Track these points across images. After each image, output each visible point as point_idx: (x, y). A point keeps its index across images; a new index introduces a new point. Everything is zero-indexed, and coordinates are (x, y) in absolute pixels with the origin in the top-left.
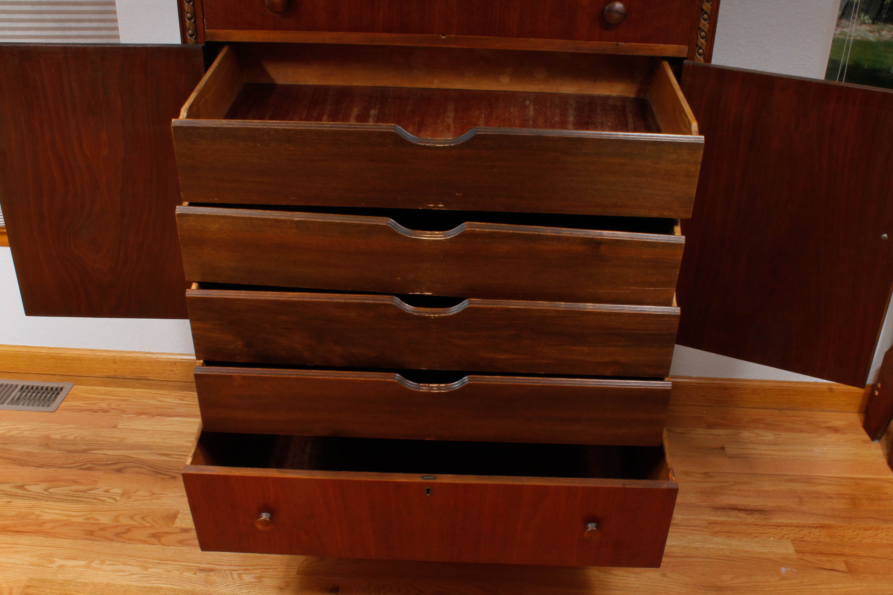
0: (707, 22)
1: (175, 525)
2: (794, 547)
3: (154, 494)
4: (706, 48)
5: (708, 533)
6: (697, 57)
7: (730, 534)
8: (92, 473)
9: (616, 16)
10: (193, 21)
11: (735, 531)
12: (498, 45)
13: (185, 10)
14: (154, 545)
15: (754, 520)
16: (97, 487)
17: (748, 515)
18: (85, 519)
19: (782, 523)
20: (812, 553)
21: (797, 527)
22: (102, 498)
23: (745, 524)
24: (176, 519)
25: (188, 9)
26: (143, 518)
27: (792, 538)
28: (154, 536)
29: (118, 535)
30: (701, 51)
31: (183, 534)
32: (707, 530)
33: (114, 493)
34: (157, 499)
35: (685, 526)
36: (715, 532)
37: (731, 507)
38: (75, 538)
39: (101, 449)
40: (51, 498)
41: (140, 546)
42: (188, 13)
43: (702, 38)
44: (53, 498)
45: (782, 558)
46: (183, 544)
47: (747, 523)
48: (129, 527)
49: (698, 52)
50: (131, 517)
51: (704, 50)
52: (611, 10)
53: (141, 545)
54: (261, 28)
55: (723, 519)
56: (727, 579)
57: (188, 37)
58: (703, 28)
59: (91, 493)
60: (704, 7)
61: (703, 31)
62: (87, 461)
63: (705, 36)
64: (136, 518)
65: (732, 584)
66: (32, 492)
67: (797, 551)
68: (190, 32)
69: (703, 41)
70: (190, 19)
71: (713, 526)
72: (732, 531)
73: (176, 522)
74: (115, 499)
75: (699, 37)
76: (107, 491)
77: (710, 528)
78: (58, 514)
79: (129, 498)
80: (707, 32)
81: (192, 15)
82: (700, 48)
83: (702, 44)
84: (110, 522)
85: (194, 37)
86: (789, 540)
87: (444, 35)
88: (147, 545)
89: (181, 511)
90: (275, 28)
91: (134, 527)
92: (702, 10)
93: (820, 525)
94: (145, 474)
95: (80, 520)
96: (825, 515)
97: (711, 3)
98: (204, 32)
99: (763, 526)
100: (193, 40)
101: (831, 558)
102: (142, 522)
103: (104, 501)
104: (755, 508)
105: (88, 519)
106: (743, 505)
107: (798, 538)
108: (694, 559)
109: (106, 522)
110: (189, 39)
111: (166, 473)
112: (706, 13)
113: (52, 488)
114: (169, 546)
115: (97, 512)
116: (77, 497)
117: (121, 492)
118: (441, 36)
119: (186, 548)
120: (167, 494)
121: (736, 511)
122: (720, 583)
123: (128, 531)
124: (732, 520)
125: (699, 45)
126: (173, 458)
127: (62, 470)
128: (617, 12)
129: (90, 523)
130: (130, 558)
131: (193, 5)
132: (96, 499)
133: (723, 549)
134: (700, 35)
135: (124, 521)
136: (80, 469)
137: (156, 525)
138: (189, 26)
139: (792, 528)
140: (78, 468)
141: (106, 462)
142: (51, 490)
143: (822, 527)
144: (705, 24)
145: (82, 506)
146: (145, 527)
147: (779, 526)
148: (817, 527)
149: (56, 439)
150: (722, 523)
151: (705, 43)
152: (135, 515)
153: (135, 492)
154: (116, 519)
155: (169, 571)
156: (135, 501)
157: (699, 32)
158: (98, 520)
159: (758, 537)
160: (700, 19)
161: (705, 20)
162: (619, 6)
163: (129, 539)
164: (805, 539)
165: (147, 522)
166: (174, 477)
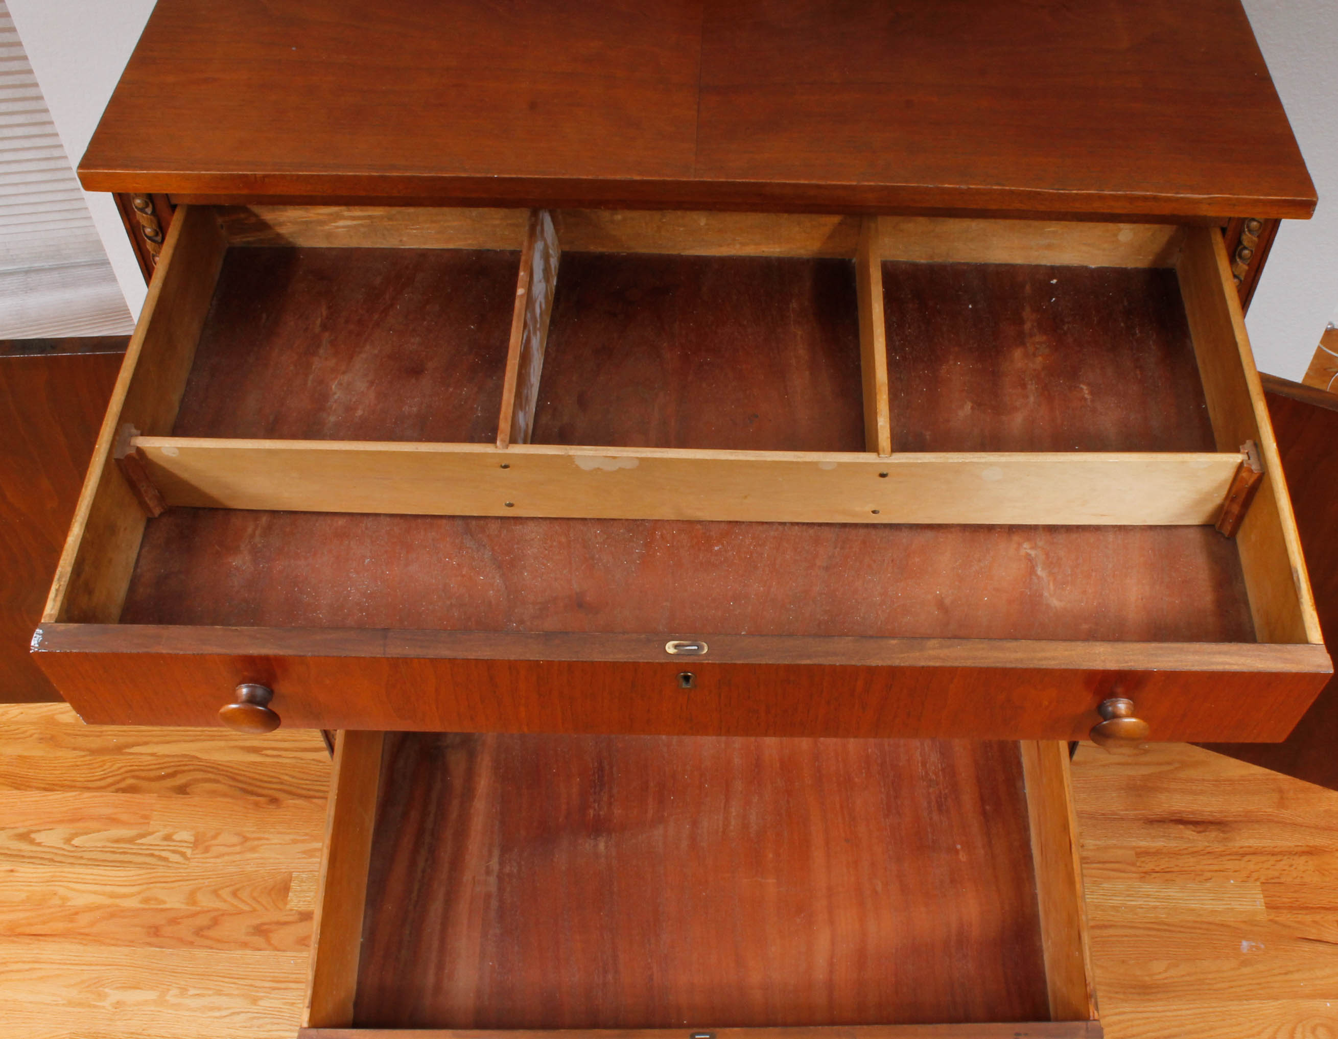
1: (288, 907)
2: (1265, 897)
3: (246, 839)
5: (1134, 875)
7: (1168, 876)
8: (137, 798)
11: (1176, 869)
14: (260, 950)
15: (1207, 844)
16: (150, 830)
17: (1199, 832)
18: (141, 902)
19: (1250, 847)
20: (1291, 908)
21: (1273, 855)
22: (164, 854)
23: (1194, 854)
24: (288, 892)
26: (235, 894)
27: (1262, 880)
28: (258, 930)
29: (199, 932)
31: (303, 924)
32: (1133, 869)
33: (180, 841)
34: (253, 849)
35: (1099, 862)
36: (1145, 873)
37: (1174, 818)
38: (131, 943)
39: (146, 743)
40: (77, 858)
41: (238, 953)
44: (81, 858)
45: (1245, 922)
47: (1195, 849)
48: (216, 914)
50: (216, 893)
53: (240, 952)
55: (1159, 844)
56: (1159, 970)
59: (142, 844)
62: (127, 772)
64: (225, 893)
65: (1166, 978)
66: (45, 846)
67: (1269, 906)
71: (1143, 859)
72: (1172, 869)
73: (289, 898)
74: (183, 854)
76: (168, 838)
77: (1138, 864)
78: (95, 893)
79: (207, 850)
84: (183, 907)
86: (1258, 883)
88: (249, 952)
89: (294, 875)
91: (223, 915)
93: (1306, 849)
94: (225, 795)
95: (133, 903)
96: (1316, 827)
99: (1221, 855)
101: (1318, 917)
102: (235, 902)
103: (165, 859)
104: (1211, 818)
105: (146, 900)
106: (1192, 813)
107: (1272, 878)
108: (1111, 931)
109: (177, 905)
111: (260, 791)
113: (76, 835)
114: (284, 951)
115: (158, 885)
116: (121, 853)
117: (192, 839)
120: (267, 839)
121: (1181, 827)
122: (1147, 978)
123: (215, 922)
124: (1173, 844)
126: (267, 756)
127: (87, 794)
129: (152, 909)
130: (227, 980)
132: (152, 855)
133: (1155, 908)
135: (206, 901)
136: (117, 791)
137: (258, 907)
139: (1264, 858)
140: (113, 788)
141: (157, 773)
142: (76, 842)
143: (1311, 852)
145: (131, 873)
146: (241, 913)
147: (1244, 855)
148: (1303, 853)
149: (67, 725)
150: (1157, 853)
152: (222, 888)
153: (215, 837)
154: (191, 898)
155: (293, 1004)
156: (217, 857)
158: (164, 902)
159: (1210, 879)
163: (219, 941)
164: (1282, 880)
165: (243, 901)
166: (274, 801)
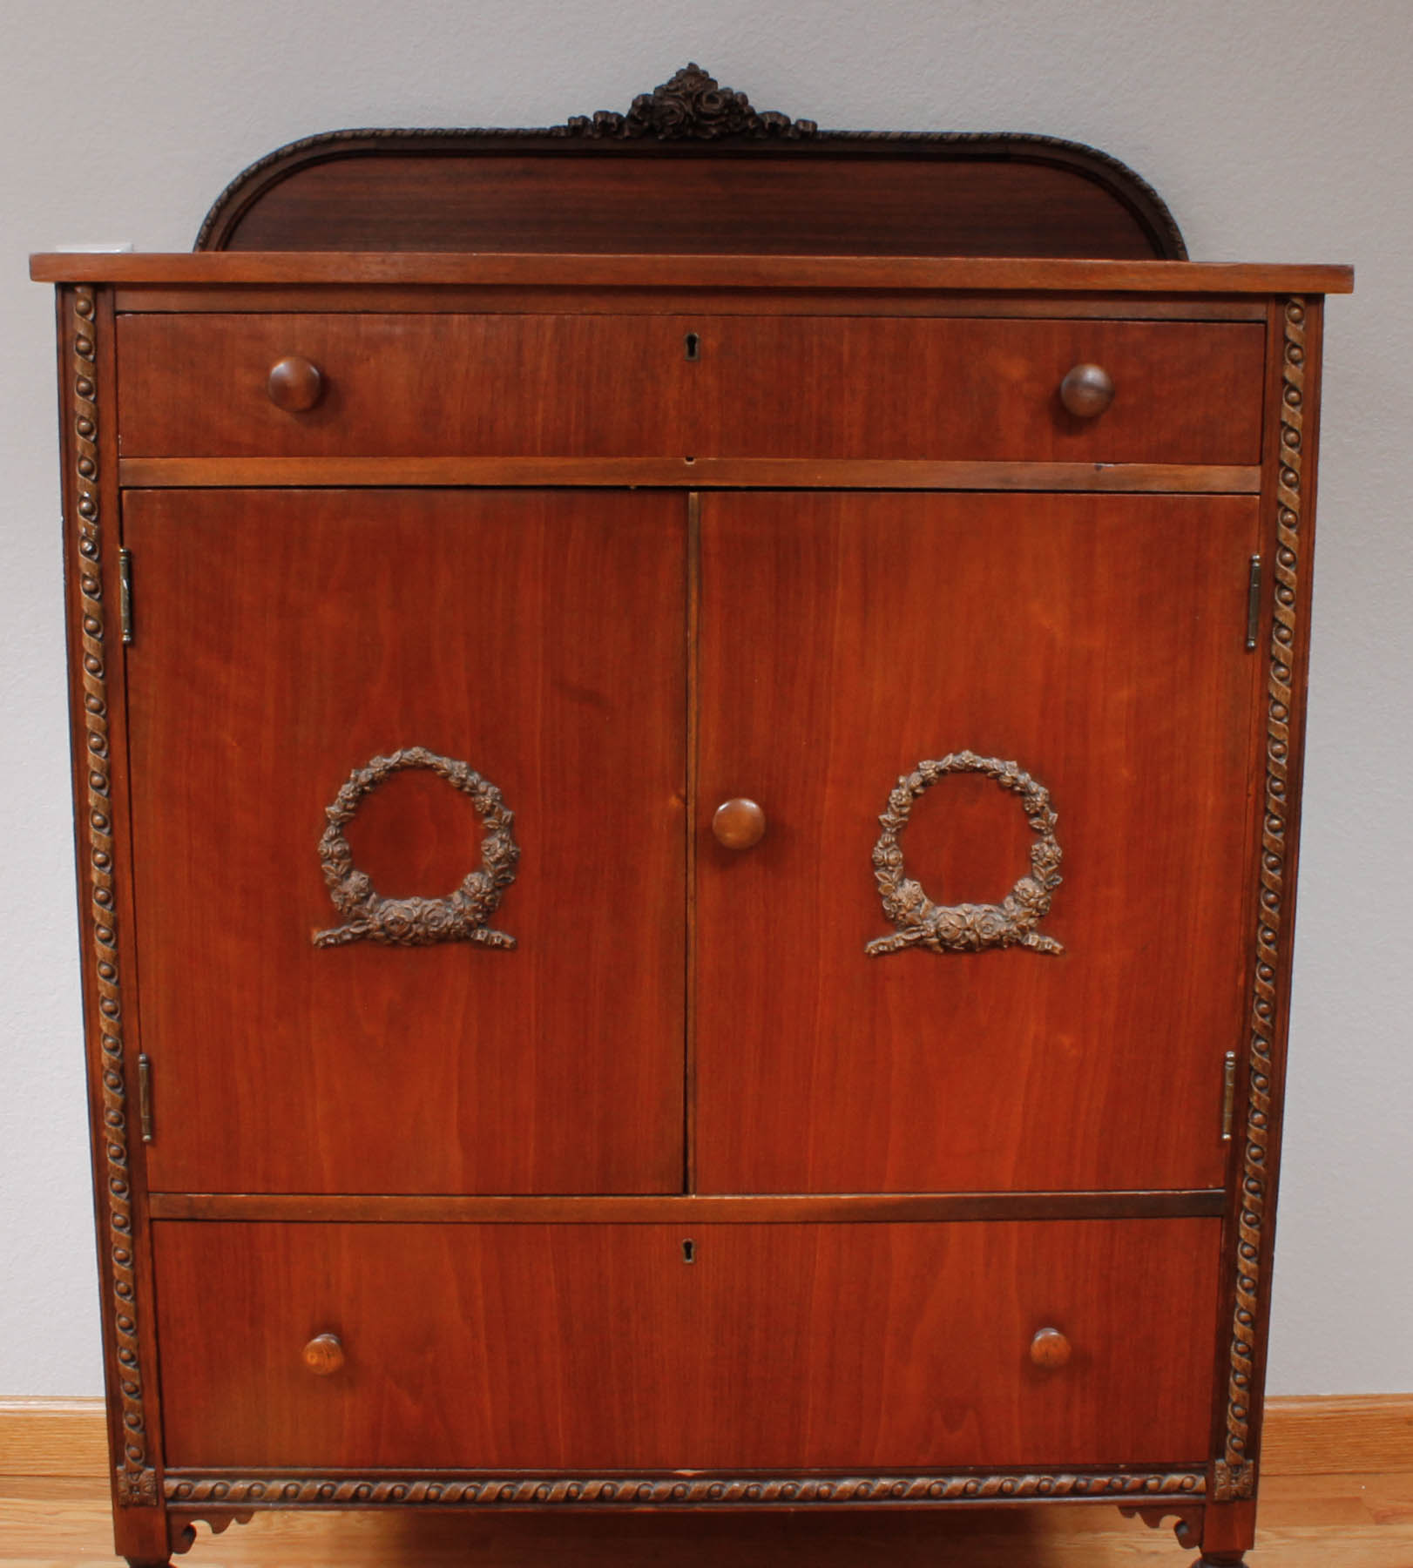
0: (1299, 408)
4: (1302, 469)
6: (1283, 489)
9: (1089, 395)
10: (92, 438)
12: (819, 477)
13: (75, 413)
25: (83, 409)
30: (1291, 475)
42: (82, 418)
43: (1292, 445)
49: (1284, 480)
51: (1297, 471)
52: (1075, 384)
54: (255, 452)
57: (80, 476)
58: (1290, 423)
60: (1288, 375)
61: (1291, 429)
63: (1296, 440)
68: (84, 464)
69: (1294, 452)
70: (85, 434)
75: (1283, 443)
80: (1300, 432)
81: (92, 424)
82: (1290, 470)
83: (1292, 460)
85: (93, 477)
87: (690, 459)
90: (287, 452)
92: (1285, 381)
97: (1301, 365)
98: (118, 464)
100: (90, 483)
110: (81, 479)
112: (1293, 388)
118: (684, 459)
125: (1286, 461)
128: (1090, 386)
131: (95, 401)
134: (1285, 440)
138: (84, 452)
144: (1293, 414)
151: (1297, 456)
157: (1282, 433)
160: (1282, 402)
161: (1293, 404)
162: (1093, 375)
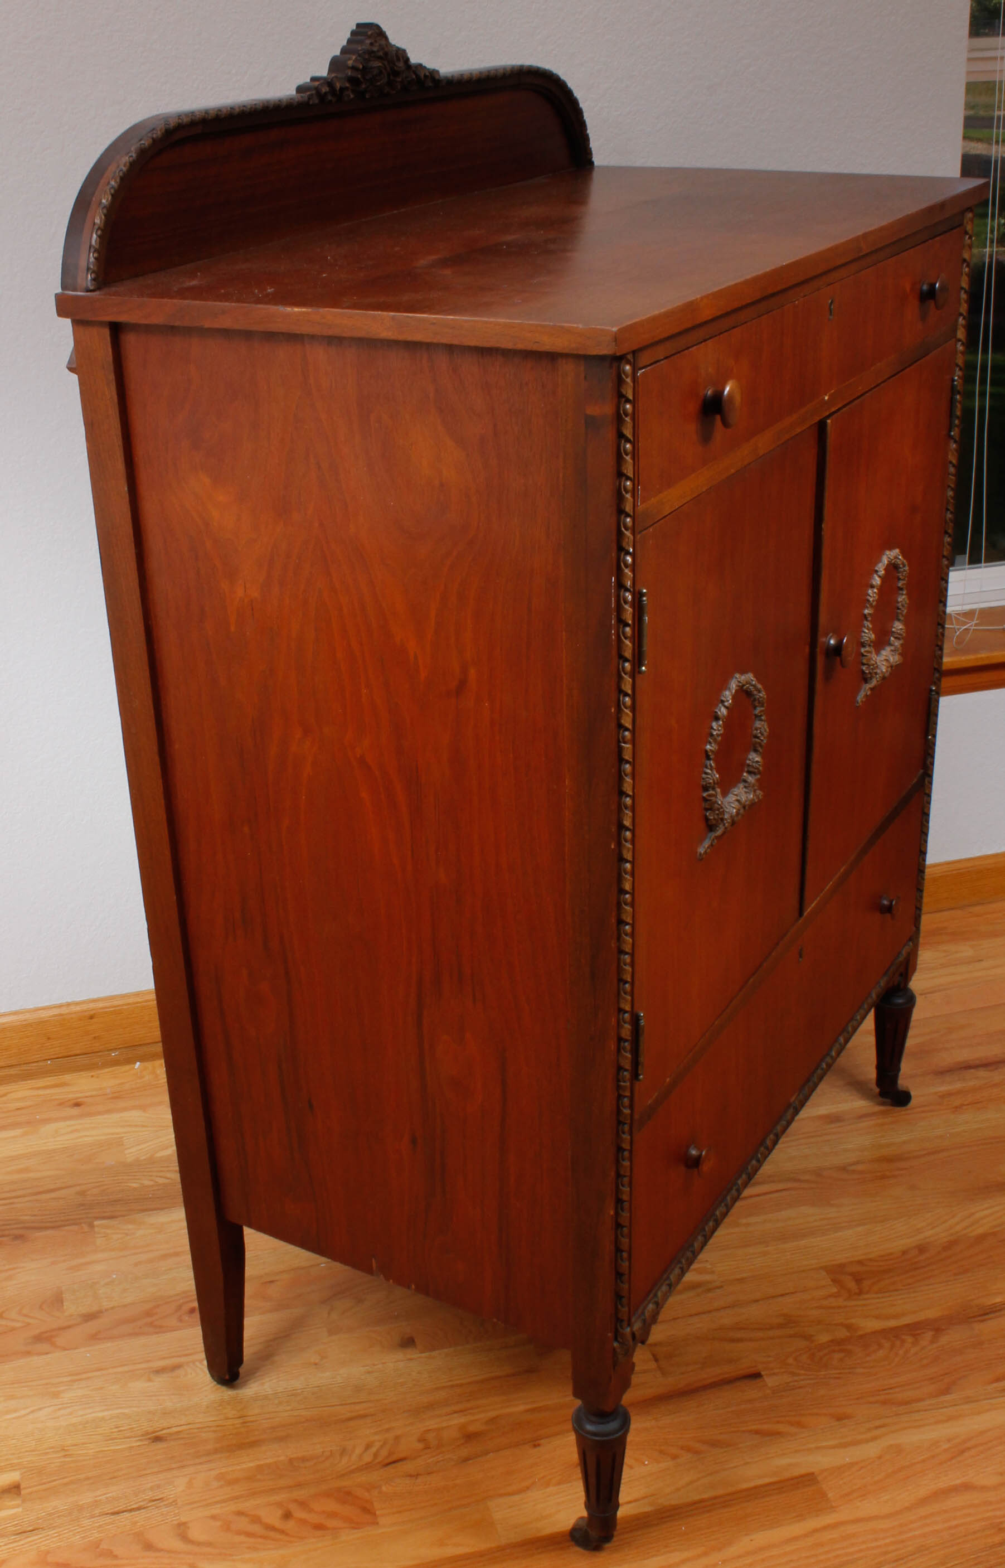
14: (47, 1353)
23: (995, 1085)
24: (62, 1302)
28: (38, 1339)
31: (90, 1323)
34: (9, 1278)
46: (99, 1339)
72: (981, 1100)
73: (65, 1307)
77: (945, 1103)
88: (35, 1358)
106: (978, 1059)
108: (946, 1153)
114: (75, 1349)
119: (109, 1344)
120: (22, 1268)
121: (973, 1070)
130: (16, 1385)
133: (980, 1128)
137: (31, 1320)
146: (13, 1329)
150: (959, 1092)
155: (101, 1388)
165: (13, 1320)
166: (17, 1237)
